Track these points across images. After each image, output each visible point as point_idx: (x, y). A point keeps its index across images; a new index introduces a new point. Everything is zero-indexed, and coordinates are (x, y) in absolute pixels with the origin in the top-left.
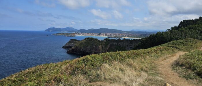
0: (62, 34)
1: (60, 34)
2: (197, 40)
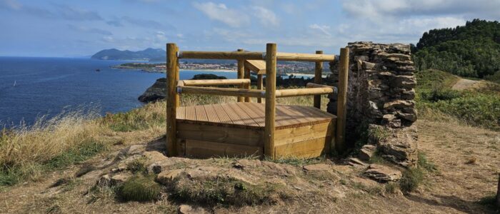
0: (136, 65)
1: (131, 65)
2: (445, 73)
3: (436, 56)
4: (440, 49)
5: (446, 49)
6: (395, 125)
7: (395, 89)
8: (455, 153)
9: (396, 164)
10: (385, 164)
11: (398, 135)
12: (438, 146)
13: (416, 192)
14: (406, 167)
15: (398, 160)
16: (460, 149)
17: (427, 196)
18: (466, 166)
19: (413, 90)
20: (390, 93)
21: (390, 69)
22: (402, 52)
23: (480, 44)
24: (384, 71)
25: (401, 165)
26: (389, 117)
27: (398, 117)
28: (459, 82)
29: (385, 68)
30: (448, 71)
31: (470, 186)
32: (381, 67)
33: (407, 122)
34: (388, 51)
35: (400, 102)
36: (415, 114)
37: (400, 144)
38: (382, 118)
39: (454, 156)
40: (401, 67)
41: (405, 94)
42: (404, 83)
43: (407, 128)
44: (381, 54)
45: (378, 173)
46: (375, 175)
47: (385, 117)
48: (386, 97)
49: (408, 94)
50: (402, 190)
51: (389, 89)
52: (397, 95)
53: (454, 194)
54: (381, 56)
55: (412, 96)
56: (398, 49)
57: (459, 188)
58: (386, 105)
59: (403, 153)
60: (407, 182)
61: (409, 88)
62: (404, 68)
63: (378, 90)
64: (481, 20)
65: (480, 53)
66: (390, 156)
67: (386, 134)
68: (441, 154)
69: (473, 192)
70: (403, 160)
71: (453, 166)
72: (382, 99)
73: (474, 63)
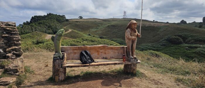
2: (42, 33)
3: (38, 26)
4: (39, 24)
5: (41, 23)
6: (13, 58)
7: (11, 42)
8: (42, 64)
9: (14, 75)
10: (8, 76)
11: (14, 62)
12: (36, 62)
13: (24, 84)
14: (18, 75)
15: (14, 73)
16: (44, 62)
17: (29, 84)
18: (45, 68)
19: (20, 42)
20: (9, 44)
21: (7, 33)
22: (12, 26)
23: (53, 22)
24: (4, 34)
25: (16, 75)
26: (9, 55)
27: (14, 54)
28: (47, 36)
29: (5, 33)
30: (43, 32)
31: (45, 75)
32: (3, 33)
33: (18, 56)
34: (6, 25)
35: (14, 47)
36: (21, 52)
37: (15, 66)
38: (6, 56)
39: (41, 65)
40: (13, 32)
41: (16, 44)
42: (14, 39)
43: (19, 58)
44: (2, 26)
45: (4, 82)
46: (2, 83)
47: (7, 55)
48: (7, 46)
49: (17, 44)
50: (16, 86)
51: (8, 42)
52: (12, 45)
53: (40, 80)
54: (2, 27)
55: (20, 44)
56: (10, 24)
57: (41, 77)
58: (7, 50)
59: (16, 70)
60: (19, 82)
61: (18, 41)
62: (14, 32)
63: (3, 43)
64: (52, 13)
65: (53, 25)
66: (10, 72)
67: (9, 62)
68: (37, 65)
69: (46, 77)
70: (17, 72)
71: (40, 69)
72: (5, 47)
73: (52, 29)
